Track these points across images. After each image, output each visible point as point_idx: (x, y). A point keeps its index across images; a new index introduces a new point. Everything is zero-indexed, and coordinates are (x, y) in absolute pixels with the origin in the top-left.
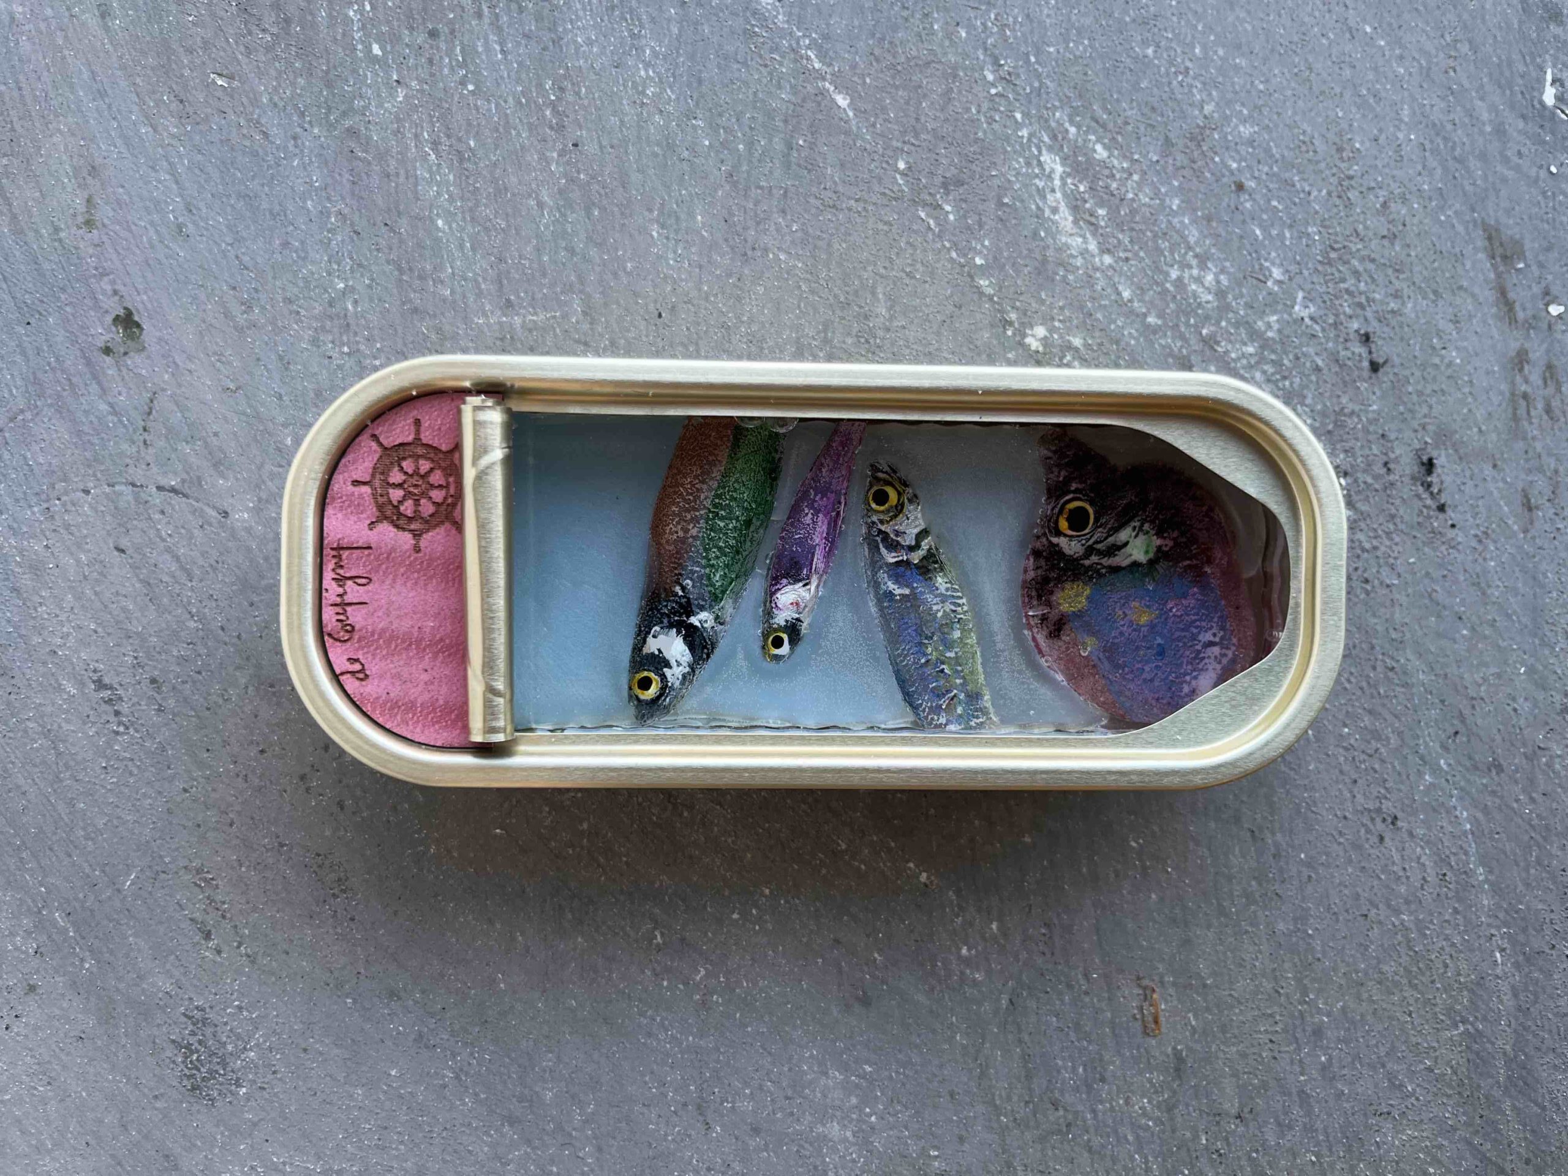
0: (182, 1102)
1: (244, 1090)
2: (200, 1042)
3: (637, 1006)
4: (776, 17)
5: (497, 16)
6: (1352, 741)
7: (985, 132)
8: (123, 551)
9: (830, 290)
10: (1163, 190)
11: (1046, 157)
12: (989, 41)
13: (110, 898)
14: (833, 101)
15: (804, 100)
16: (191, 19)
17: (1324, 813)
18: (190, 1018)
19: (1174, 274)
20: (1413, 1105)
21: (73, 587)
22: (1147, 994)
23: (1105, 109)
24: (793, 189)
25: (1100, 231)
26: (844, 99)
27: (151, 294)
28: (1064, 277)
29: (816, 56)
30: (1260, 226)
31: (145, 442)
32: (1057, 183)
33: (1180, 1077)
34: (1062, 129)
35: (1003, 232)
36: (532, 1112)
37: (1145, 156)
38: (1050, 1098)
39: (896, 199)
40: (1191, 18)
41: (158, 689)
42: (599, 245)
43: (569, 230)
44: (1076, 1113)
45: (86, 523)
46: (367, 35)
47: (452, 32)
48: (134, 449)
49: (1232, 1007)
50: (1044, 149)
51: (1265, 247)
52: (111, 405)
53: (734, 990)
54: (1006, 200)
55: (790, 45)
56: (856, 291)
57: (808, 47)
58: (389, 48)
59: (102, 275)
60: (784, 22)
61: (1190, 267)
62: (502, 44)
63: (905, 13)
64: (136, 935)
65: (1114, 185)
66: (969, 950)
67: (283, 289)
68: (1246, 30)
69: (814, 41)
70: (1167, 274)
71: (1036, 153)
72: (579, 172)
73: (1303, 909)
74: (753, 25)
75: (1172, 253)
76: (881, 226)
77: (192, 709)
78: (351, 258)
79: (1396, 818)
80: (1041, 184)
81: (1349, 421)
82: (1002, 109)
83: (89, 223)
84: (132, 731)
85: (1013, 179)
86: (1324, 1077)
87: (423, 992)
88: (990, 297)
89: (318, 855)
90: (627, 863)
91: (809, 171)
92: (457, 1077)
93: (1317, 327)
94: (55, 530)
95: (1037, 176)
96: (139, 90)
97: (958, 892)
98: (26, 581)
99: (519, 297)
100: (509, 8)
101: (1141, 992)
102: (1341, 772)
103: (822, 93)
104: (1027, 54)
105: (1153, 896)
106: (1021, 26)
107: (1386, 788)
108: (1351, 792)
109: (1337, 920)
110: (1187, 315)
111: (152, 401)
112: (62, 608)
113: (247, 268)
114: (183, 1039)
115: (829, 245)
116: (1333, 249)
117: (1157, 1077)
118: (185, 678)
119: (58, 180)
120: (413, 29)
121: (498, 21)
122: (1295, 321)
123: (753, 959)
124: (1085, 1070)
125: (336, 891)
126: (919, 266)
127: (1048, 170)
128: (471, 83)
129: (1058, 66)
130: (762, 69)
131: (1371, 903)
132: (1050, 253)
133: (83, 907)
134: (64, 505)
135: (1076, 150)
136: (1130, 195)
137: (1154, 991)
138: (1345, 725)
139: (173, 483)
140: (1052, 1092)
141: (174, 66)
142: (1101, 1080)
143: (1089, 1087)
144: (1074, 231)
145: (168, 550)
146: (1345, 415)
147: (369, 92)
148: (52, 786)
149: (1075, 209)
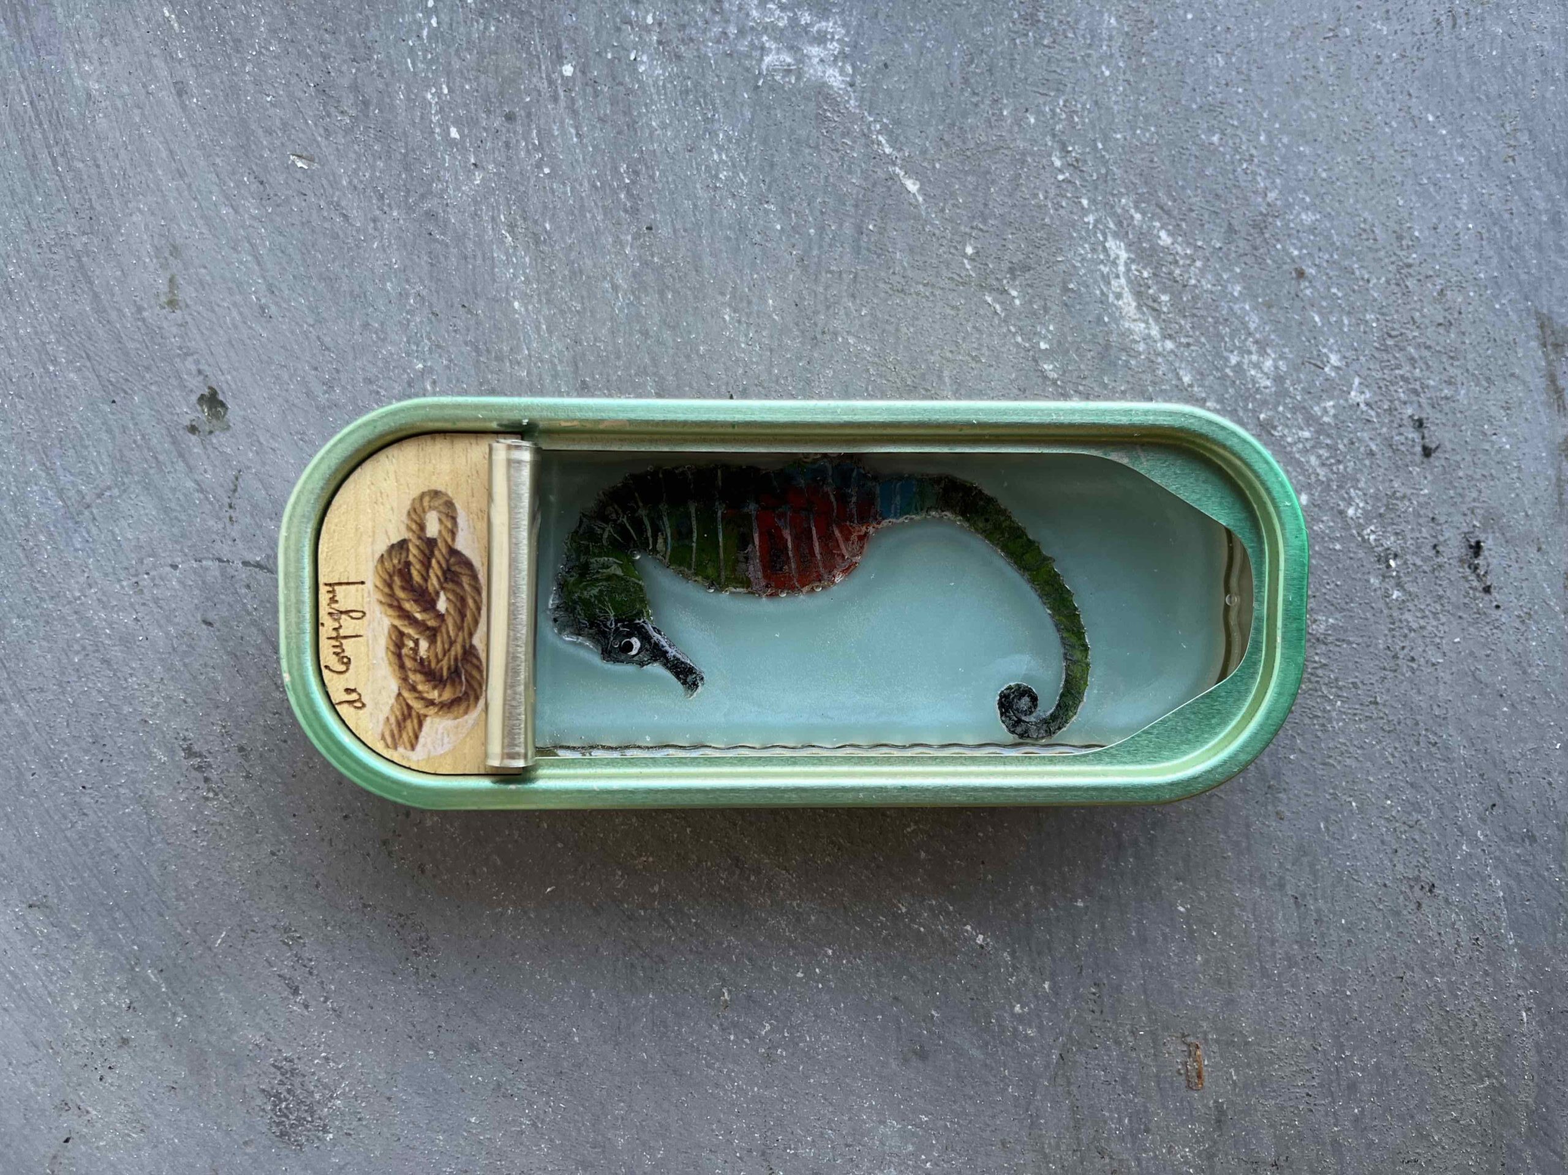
0: (271, 1148)
1: (331, 1136)
2: (289, 1091)
3: (705, 1059)
4: (848, 102)
5: (573, 100)
6: (1394, 813)
7: (1052, 218)
8: (210, 624)
9: (898, 374)
10: (1225, 276)
11: (1111, 244)
12: (1057, 128)
13: (201, 956)
14: (903, 185)
15: (874, 185)
16: (269, 99)
17: (1365, 881)
18: (279, 1068)
19: (1234, 360)
20: (1439, 1153)
21: (163, 660)
22: (1191, 1051)
23: (1169, 195)
24: (862, 274)
25: (1163, 316)
26: (914, 184)
27: (235, 373)
28: (1127, 362)
29: (887, 141)
30: (1320, 314)
31: (231, 518)
32: (1122, 269)
33: (1220, 1128)
34: (1127, 216)
35: (1068, 317)
36: (605, 1158)
37: (1208, 243)
38: (1096, 1148)
39: (963, 284)
40: (1256, 105)
41: (246, 757)
42: (674, 328)
43: (643, 313)
44: (1121, 1161)
45: (175, 597)
46: (445, 118)
47: (529, 115)
48: (221, 526)
49: (1272, 1063)
50: (1109, 235)
51: (1323, 333)
52: (196, 482)
53: (797, 1044)
54: (1071, 286)
55: (862, 130)
56: (923, 374)
57: (879, 132)
58: (466, 131)
59: (186, 354)
60: (855, 107)
61: (1250, 353)
62: (577, 128)
63: (975, 99)
64: (226, 991)
65: (1177, 272)
66: (1022, 1007)
67: (363, 369)
68: (1310, 118)
69: (885, 126)
70: (1227, 359)
71: (1101, 239)
72: (653, 256)
73: (1342, 972)
74: (825, 110)
75: (1232, 339)
76: (948, 311)
77: (279, 776)
78: (430, 339)
79: (1433, 885)
80: (1105, 270)
81: (1401, 505)
82: (1069, 195)
83: (172, 303)
84: (221, 796)
85: (1079, 265)
86: (1355, 1128)
87: (501, 1044)
88: (1054, 382)
89: (401, 915)
90: (696, 924)
91: (879, 256)
92: (534, 1125)
93: (1373, 413)
94: (144, 604)
95: (1102, 262)
96: (218, 170)
97: (1013, 954)
98: (116, 653)
99: (593, 378)
100: (584, 91)
101: (1185, 1049)
102: (1383, 842)
103: (893, 177)
104: (1094, 141)
105: (1199, 958)
106: (1090, 112)
107: (1425, 858)
108: (1391, 861)
109: (1375, 981)
110: (1246, 400)
111: (237, 479)
112: (152, 679)
113: (328, 349)
114: (272, 1088)
115: (897, 330)
116: (1390, 336)
117: (1198, 1128)
118: (273, 747)
119: (139, 258)
120: (490, 111)
121: (573, 104)
122: (1351, 406)
123: (816, 1016)
124: (1130, 1120)
125: (417, 950)
126: (985, 350)
127: (1113, 256)
128: (547, 166)
129: (1125, 153)
130: (834, 154)
131: (1407, 966)
132: (1113, 338)
133: (175, 965)
134: (153, 579)
135: (1142, 236)
136: (1193, 282)
137: (1197, 1047)
138: (1388, 798)
139: (258, 559)
140: (1098, 1141)
141: (253, 147)
142: (1145, 1131)
143: (1134, 1137)
144: (1137, 317)
145: (254, 623)
146: (1397, 499)
147: (447, 175)
148: (144, 850)
149: (1138, 295)
